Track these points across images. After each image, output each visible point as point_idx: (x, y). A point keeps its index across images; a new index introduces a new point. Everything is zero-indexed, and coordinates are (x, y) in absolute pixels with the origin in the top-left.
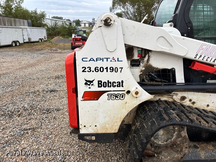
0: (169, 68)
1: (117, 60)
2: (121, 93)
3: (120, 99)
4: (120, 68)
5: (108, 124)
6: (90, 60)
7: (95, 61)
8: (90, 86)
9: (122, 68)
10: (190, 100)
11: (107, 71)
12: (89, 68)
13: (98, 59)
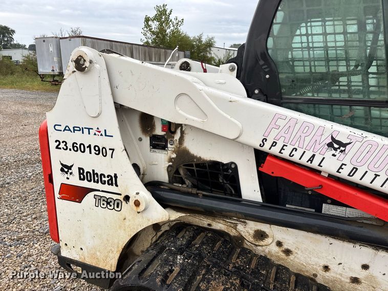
0: (225, 162)
1: (104, 134)
2: (115, 197)
3: (114, 208)
4: (110, 149)
5: (99, 251)
6: (65, 130)
7: (71, 132)
8: (68, 175)
9: (113, 150)
10: (279, 244)
11: (90, 153)
12: (64, 143)
13: (75, 129)
